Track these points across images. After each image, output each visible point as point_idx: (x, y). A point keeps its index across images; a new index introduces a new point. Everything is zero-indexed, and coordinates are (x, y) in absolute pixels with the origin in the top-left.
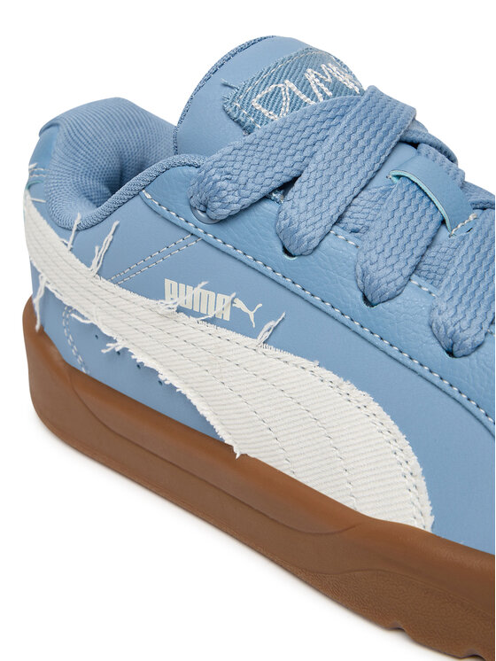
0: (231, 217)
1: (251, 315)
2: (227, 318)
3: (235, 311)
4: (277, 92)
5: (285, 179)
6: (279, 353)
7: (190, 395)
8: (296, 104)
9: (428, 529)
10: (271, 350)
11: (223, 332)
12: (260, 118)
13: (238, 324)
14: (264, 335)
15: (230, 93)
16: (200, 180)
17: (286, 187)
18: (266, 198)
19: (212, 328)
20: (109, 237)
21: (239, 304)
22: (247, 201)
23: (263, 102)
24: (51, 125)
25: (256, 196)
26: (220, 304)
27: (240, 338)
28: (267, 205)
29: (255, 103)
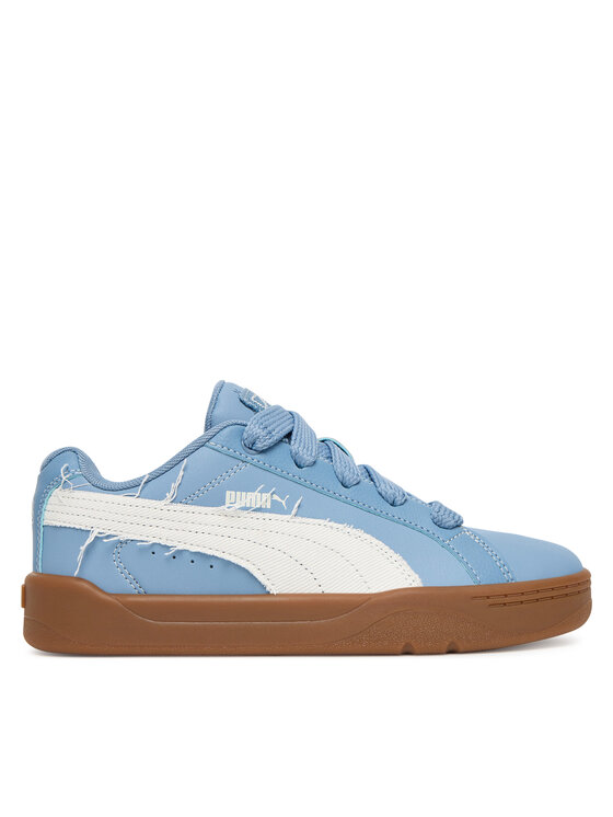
1: (283, 502)
2: (269, 507)
3: (273, 502)
6: (304, 520)
9: (421, 585)
10: (299, 519)
11: (267, 515)
13: (276, 508)
14: (295, 510)
18: (281, 440)
19: (259, 515)
20: (181, 473)
21: (276, 497)
25: (278, 438)
26: (264, 499)
27: (279, 516)
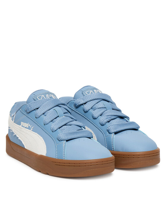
0: (30, 112)
1: (31, 127)
3: (29, 126)
4: (41, 96)
5: (38, 108)
7: (22, 141)
8: (43, 98)
10: (32, 132)
11: (27, 130)
12: (37, 99)
13: (29, 128)
14: (32, 129)
15: (34, 96)
16: (26, 107)
17: (37, 109)
18: (34, 110)
21: (30, 125)
22: (32, 110)
23: (39, 97)
24: (16, 103)
25: (33, 109)
26: (27, 125)
27: (29, 130)
28: (35, 111)
29: (37, 97)
